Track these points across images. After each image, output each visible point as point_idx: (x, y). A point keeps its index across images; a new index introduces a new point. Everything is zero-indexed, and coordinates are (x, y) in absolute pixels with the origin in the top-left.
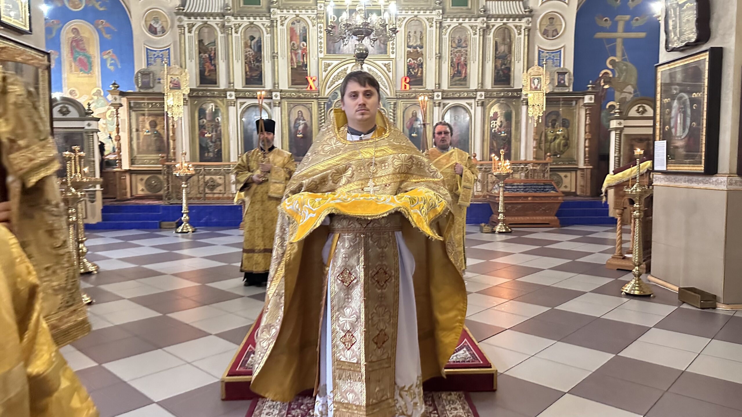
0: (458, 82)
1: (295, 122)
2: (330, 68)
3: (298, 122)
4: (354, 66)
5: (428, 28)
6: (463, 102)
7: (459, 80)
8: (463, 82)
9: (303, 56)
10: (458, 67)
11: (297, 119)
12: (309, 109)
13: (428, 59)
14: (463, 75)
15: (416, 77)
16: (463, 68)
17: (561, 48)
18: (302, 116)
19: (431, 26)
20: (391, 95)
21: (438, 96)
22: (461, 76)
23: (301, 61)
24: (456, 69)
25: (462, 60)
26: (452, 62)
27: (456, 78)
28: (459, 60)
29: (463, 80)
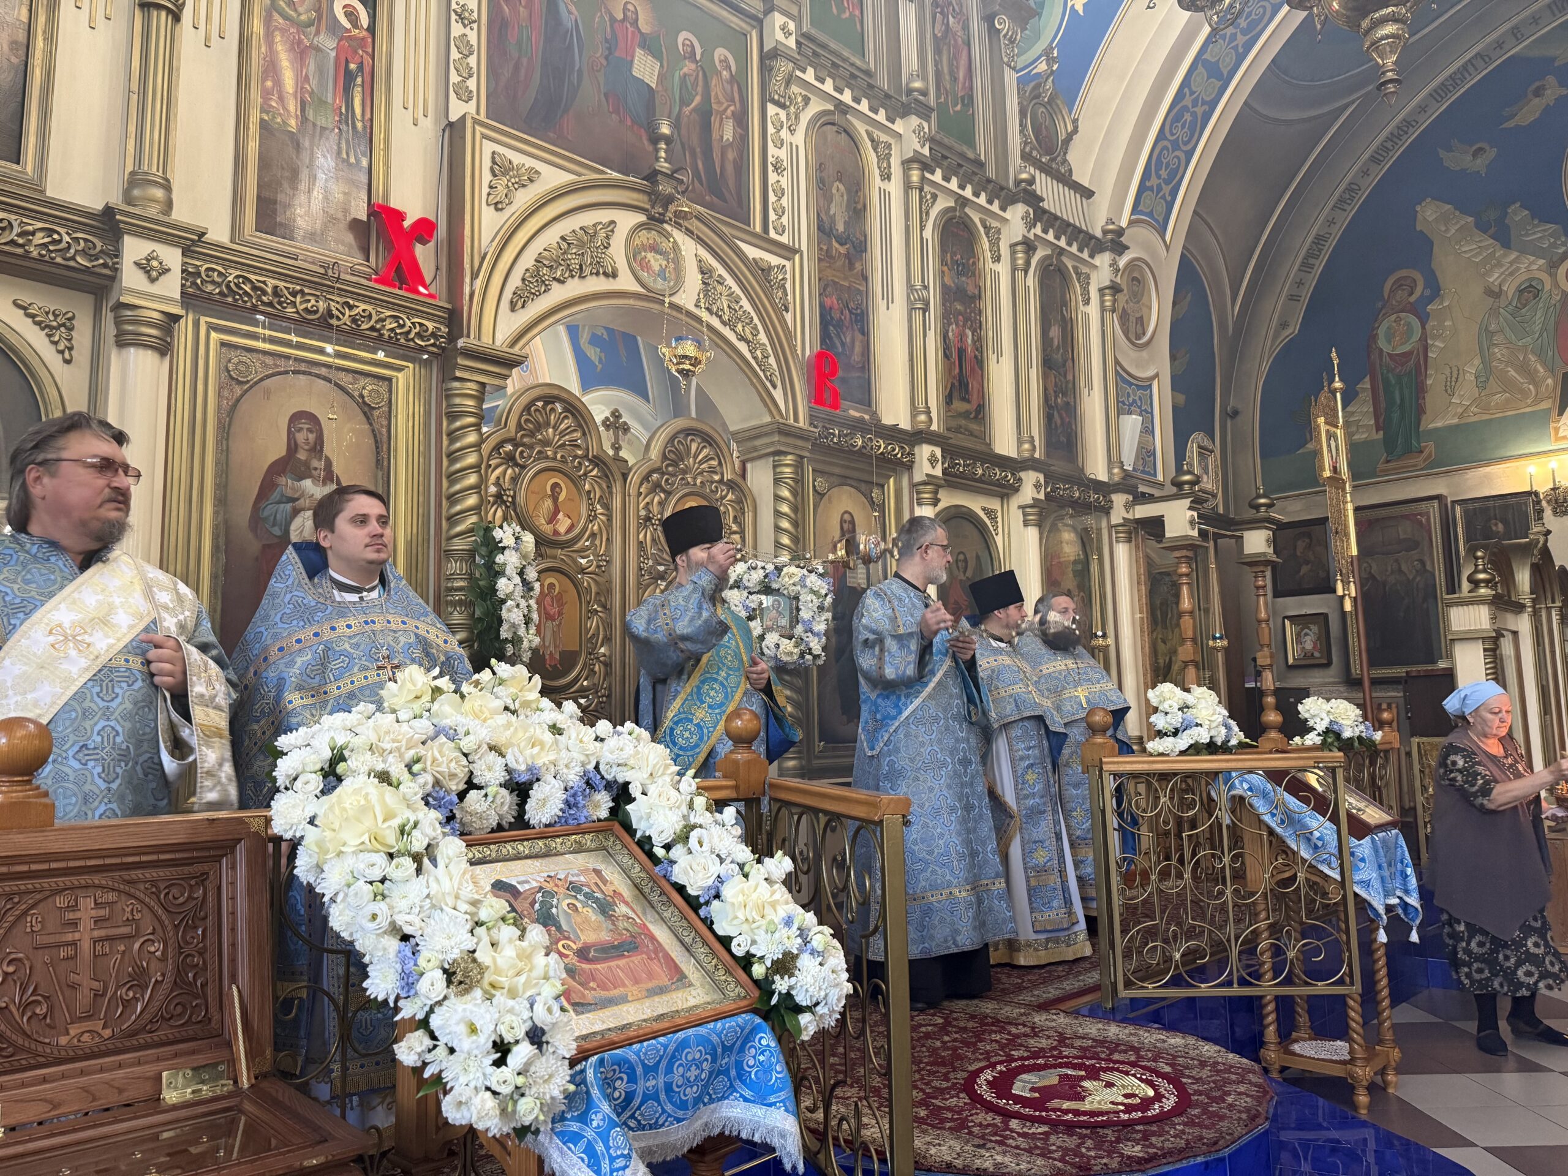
0: (963, 422)
1: (268, 486)
2: (523, 199)
3: (286, 483)
4: (640, 226)
5: (877, 181)
6: (976, 504)
7: (966, 415)
8: (974, 427)
9: (349, 77)
10: (960, 366)
11: (279, 468)
12: (367, 410)
13: (882, 305)
14: (975, 398)
17: (1153, 378)
18: (317, 448)
19: (886, 177)
20: (796, 420)
21: (933, 460)
22: (968, 401)
23: (330, 100)
24: (957, 371)
25: (970, 341)
26: (945, 337)
27: (959, 405)
28: (962, 337)
29: (976, 417)
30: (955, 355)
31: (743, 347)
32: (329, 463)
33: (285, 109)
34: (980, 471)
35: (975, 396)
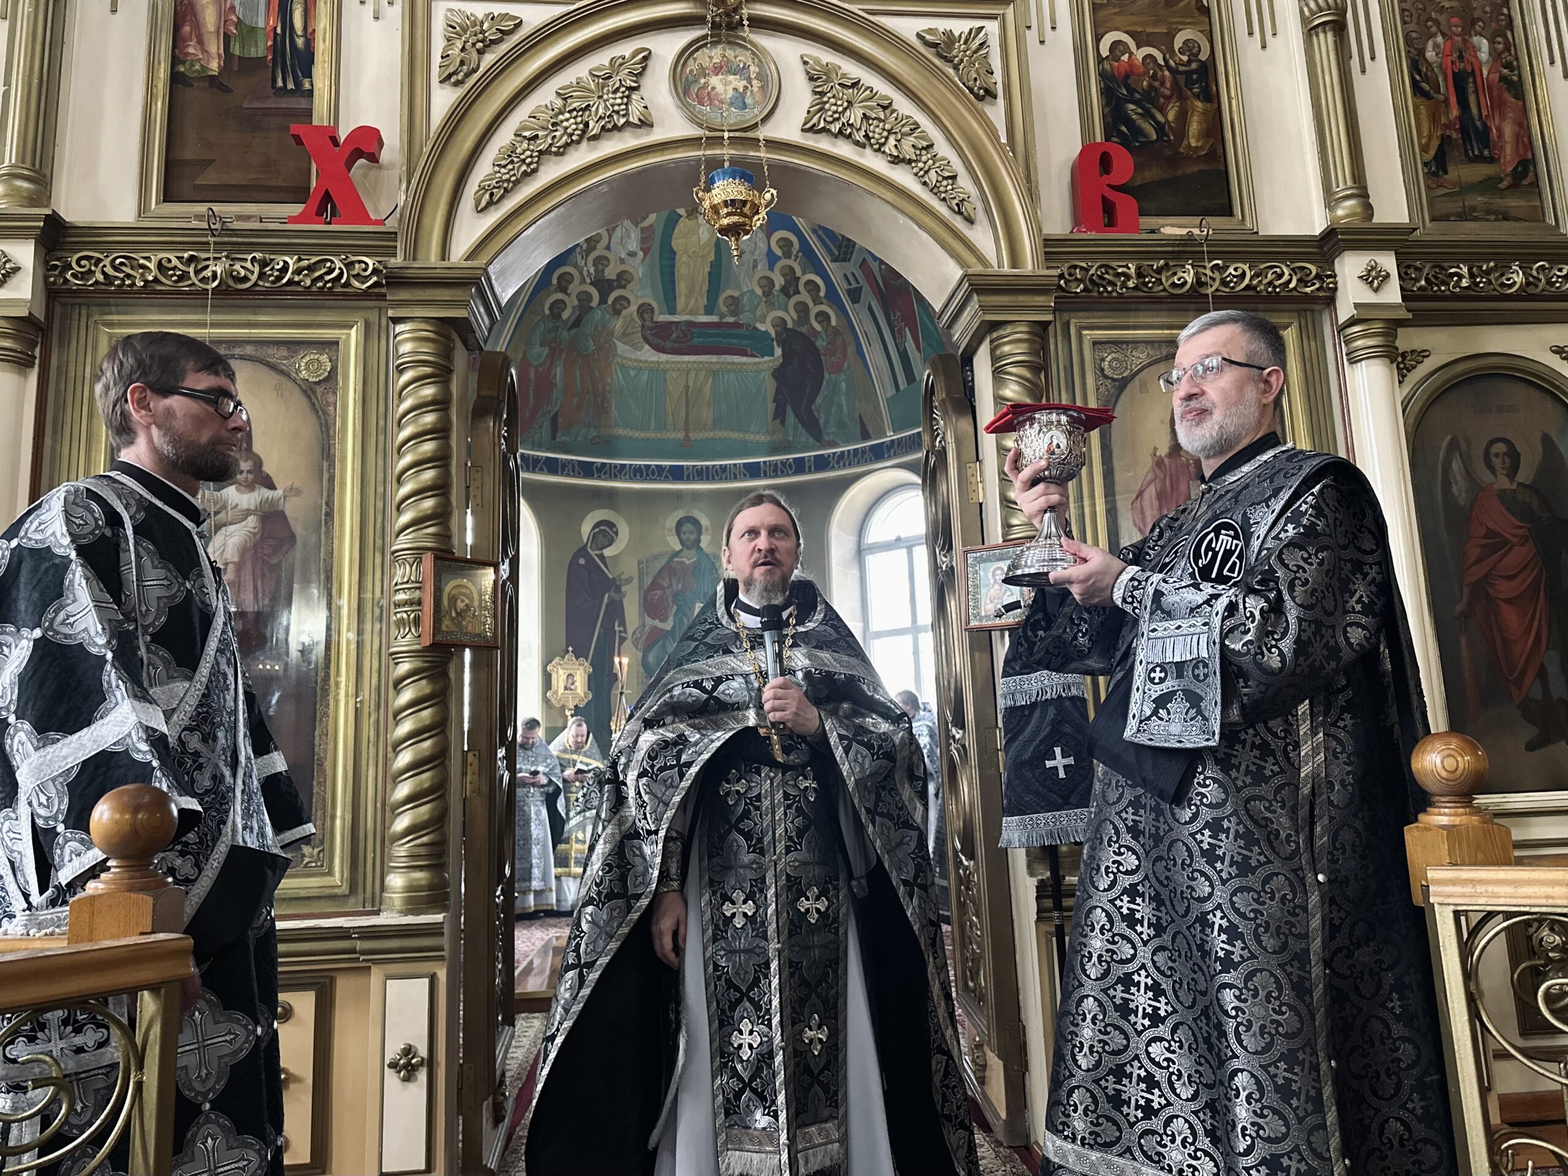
0: (1479, 200)
4: (694, 45)
6: (1529, 343)
8: (1513, 203)
10: (1463, 103)
12: (307, 387)
13: (1249, 39)
14: (1509, 156)
15: (1175, 159)
16: (1498, 105)
20: (1015, 262)
21: (1373, 278)
22: (1491, 160)
23: (261, 24)
24: (1455, 112)
25: (1484, 55)
26: (1416, 63)
27: (1462, 172)
28: (1464, 52)
29: (1515, 185)
30: (1446, 88)
31: (903, 177)
32: (258, 463)
33: (204, 51)
34: (1519, 278)
35: (1508, 149)
